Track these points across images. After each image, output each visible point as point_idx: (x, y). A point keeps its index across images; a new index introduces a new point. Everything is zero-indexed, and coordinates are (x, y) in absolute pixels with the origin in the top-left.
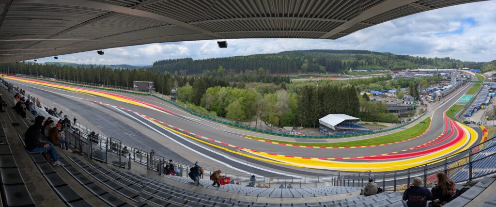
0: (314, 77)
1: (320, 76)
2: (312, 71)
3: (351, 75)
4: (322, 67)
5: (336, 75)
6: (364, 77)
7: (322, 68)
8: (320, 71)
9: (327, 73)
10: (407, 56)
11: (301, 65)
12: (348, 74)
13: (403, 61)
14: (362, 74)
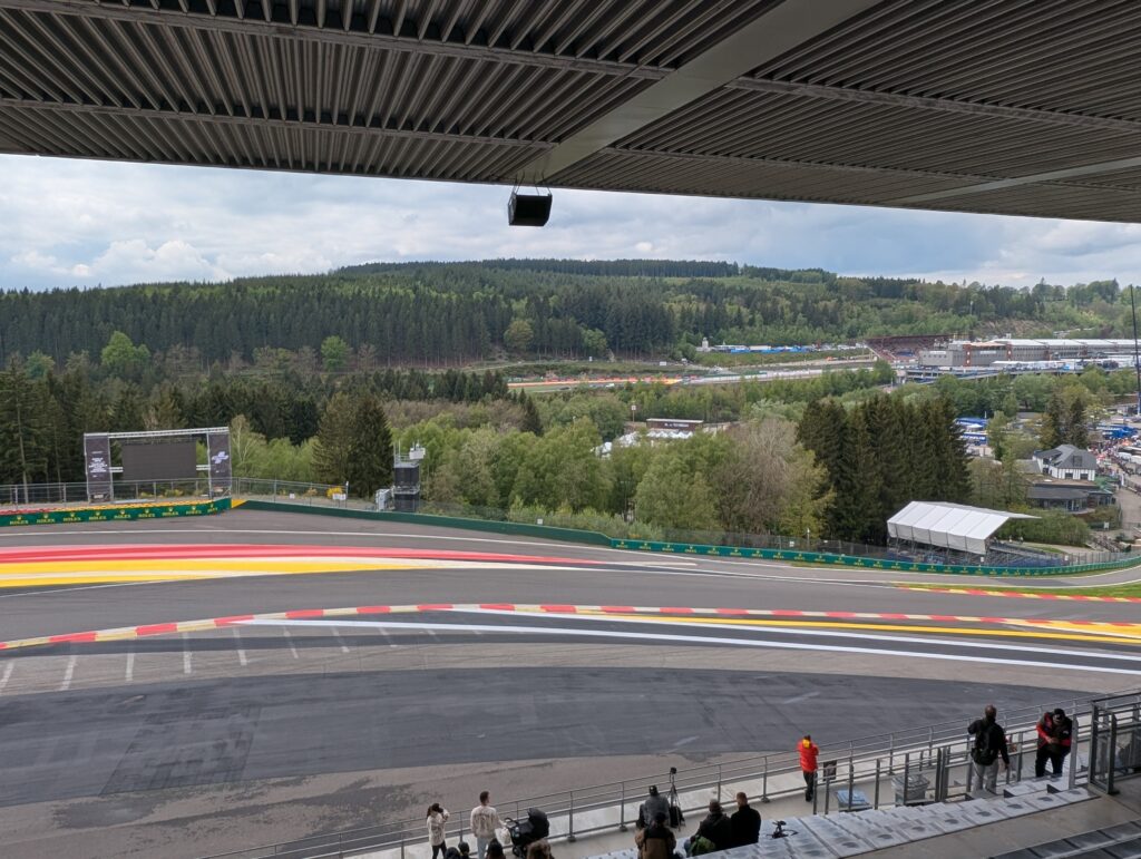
0: (563, 373)
1: (585, 370)
2: (550, 350)
3: (711, 364)
4: (590, 332)
5: (649, 365)
6: (771, 375)
7: (592, 336)
8: (582, 351)
9: (612, 358)
10: (912, 281)
11: (505, 324)
12: (697, 362)
13: (903, 306)
14: (754, 360)
